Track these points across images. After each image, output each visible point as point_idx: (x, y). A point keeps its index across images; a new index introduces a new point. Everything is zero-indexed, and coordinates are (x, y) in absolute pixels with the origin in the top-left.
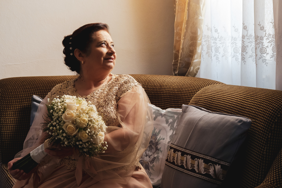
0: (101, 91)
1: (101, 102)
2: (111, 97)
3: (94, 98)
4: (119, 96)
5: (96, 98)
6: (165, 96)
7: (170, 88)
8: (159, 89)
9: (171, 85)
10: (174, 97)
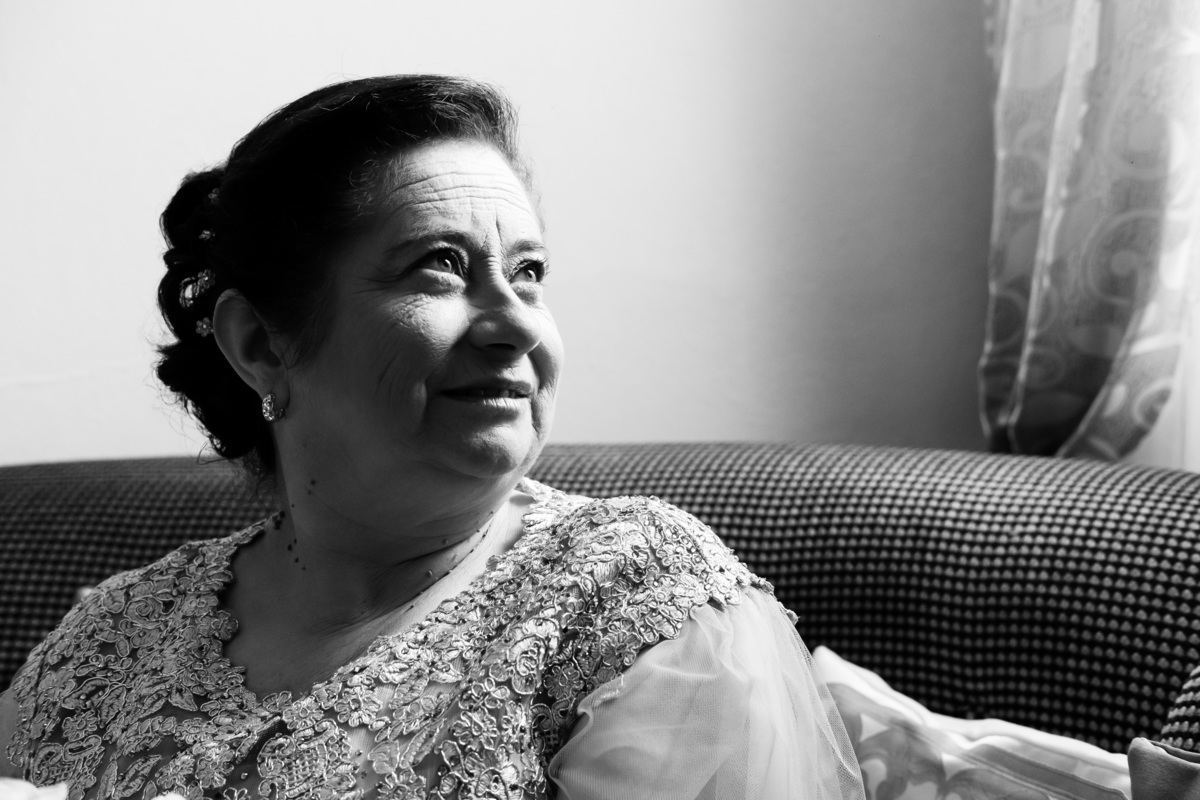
0: (412, 654)
1: (399, 771)
2: (489, 728)
3: (345, 725)
4: (565, 697)
5: (363, 726)
6: (952, 606)
7: (989, 550)
8: (907, 555)
9: (996, 528)
10: (1020, 622)
